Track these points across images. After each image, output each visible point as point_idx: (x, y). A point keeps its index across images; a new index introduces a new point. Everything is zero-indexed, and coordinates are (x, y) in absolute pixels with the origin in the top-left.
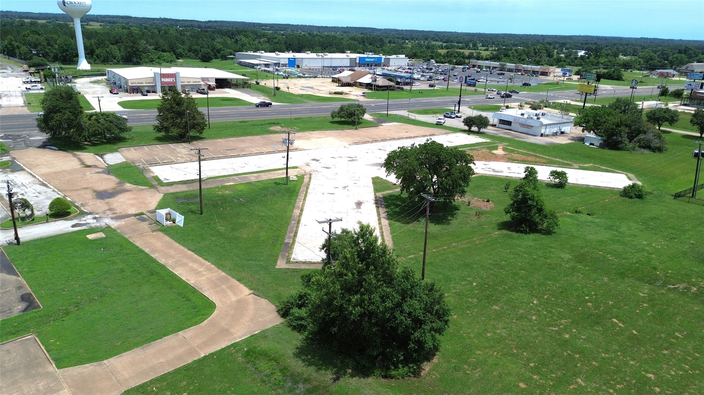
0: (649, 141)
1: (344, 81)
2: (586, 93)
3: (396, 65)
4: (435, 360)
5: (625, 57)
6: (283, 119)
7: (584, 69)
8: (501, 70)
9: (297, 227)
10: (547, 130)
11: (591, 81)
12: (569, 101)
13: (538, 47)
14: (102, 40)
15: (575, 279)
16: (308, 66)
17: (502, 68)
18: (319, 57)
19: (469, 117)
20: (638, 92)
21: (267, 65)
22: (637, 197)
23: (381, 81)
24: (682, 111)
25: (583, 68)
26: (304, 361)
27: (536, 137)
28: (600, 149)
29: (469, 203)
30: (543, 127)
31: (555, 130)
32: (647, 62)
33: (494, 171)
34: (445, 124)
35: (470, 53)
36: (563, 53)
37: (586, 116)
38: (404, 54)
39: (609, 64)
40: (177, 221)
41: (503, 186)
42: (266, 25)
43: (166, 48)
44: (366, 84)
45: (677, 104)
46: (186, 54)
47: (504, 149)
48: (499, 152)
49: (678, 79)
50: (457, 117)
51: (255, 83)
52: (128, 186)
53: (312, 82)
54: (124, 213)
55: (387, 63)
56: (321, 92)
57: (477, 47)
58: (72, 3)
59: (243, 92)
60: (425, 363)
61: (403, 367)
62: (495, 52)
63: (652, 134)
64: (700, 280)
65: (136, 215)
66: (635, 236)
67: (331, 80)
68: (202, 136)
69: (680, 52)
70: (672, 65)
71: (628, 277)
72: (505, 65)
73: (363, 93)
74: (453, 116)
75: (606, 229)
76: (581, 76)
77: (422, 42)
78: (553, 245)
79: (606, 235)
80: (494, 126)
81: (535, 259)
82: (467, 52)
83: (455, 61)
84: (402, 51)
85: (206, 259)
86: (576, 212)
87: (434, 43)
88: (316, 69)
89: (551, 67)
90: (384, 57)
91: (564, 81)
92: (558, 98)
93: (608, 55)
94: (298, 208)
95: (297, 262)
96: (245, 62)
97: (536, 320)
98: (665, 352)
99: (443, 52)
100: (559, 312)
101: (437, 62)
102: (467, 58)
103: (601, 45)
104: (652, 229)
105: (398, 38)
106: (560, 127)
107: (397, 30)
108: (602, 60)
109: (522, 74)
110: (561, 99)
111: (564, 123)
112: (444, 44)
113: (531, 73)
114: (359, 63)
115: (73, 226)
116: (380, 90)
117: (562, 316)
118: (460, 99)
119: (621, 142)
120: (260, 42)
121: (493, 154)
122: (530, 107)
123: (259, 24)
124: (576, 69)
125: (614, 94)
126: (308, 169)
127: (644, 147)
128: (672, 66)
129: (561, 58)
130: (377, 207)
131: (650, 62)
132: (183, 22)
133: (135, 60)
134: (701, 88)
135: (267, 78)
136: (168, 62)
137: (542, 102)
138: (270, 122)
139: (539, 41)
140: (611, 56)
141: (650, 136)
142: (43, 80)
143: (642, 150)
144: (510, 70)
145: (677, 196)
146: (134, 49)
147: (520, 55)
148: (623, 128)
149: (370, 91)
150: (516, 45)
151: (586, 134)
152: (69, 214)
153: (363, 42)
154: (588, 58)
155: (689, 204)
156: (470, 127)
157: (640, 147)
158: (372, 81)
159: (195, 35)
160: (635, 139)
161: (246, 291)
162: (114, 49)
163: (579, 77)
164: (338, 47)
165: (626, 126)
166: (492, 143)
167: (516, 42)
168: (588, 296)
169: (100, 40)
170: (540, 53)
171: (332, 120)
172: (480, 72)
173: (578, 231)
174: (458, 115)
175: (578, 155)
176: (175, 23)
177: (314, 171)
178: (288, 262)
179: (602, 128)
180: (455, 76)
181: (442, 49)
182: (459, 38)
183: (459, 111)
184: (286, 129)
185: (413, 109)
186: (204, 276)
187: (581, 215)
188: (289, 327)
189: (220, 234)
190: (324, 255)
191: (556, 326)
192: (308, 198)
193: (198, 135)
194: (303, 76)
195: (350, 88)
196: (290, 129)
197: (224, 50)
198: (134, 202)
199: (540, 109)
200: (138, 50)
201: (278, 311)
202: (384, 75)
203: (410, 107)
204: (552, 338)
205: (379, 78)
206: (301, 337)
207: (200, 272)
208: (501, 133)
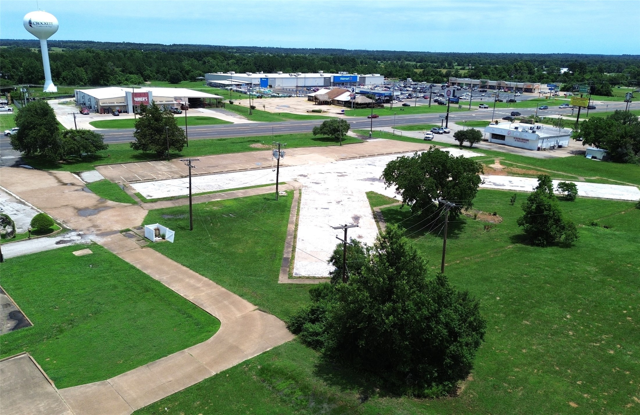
1: (322, 99)
2: (580, 107)
3: (372, 83)
4: (470, 378)
5: (609, 74)
6: (262, 136)
8: (483, 88)
9: (295, 242)
10: (544, 144)
12: (560, 117)
13: (518, 65)
14: (68, 63)
15: (607, 292)
16: (281, 85)
17: (483, 86)
18: (292, 77)
19: (461, 131)
20: (635, 107)
21: (239, 86)
23: (360, 99)
25: (569, 84)
26: (326, 380)
27: (533, 151)
28: (603, 163)
29: (475, 217)
30: (540, 140)
31: (553, 143)
33: (495, 184)
34: (433, 140)
35: (447, 72)
36: (544, 71)
37: (586, 128)
38: (379, 73)
39: (595, 79)
40: (166, 237)
41: (508, 199)
42: (232, 48)
43: (133, 69)
44: (345, 102)
46: (154, 76)
47: (501, 163)
48: (497, 165)
50: (445, 132)
51: (229, 102)
52: (110, 203)
53: (288, 101)
54: (108, 230)
55: (363, 82)
56: (297, 110)
57: (453, 66)
58: (38, 24)
59: (217, 111)
60: (460, 381)
61: (437, 385)
62: (472, 71)
65: (121, 232)
67: (307, 99)
68: (181, 153)
72: (486, 82)
73: (342, 111)
74: (441, 132)
75: (629, 241)
77: (395, 62)
78: (575, 258)
79: (630, 247)
80: (486, 140)
81: (558, 272)
82: (444, 71)
83: (432, 79)
84: (376, 70)
85: (203, 275)
86: (593, 224)
87: (407, 63)
88: (289, 89)
89: (535, 84)
90: (359, 76)
91: (550, 97)
92: (547, 113)
93: (592, 71)
94: (292, 223)
95: (300, 277)
96: (215, 83)
97: (573, 335)
99: (419, 71)
100: (598, 327)
101: (414, 81)
102: (445, 77)
103: (582, 62)
105: (370, 59)
106: (557, 141)
107: (368, 51)
108: (587, 76)
109: (505, 91)
110: (551, 114)
111: (561, 136)
112: (419, 64)
113: (514, 89)
114: (333, 82)
115: (58, 243)
116: (359, 108)
117: (602, 331)
118: (448, 114)
119: (627, 154)
120: (228, 64)
121: (491, 168)
122: (520, 122)
123: (225, 47)
124: (561, 85)
125: (608, 109)
126: (296, 185)
129: (543, 76)
130: (377, 222)
132: (147, 46)
133: (102, 82)
135: (240, 98)
136: (136, 84)
137: (532, 117)
138: (249, 139)
139: (517, 59)
140: (596, 72)
142: (10, 102)
144: (492, 87)
146: (102, 71)
147: (500, 72)
148: (628, 139)
149: (349, 109)
150: (494, 64)
151: (587, 147)
152: (52, 231)
153: (335, 62)
154: (572, 74)
156: (461, 141)
158: (351, 99)
159: (161, 58)
161: (250, 307)
162: (81, 71)
163: (568, 92)
165: (631, 137)
166: (487, 157)
167: (493, 61)
168: (625, 310)
169: (66, 62)
170: (521, 70)
171: (314, 137)
172: (460, 89)
173: (599, 243)
174: (446, 130)
175: (581, 168)
176: (139, 47)
177: (303, 186)
178: (291, 277)
179: (605, 140)
180: (435, 93)
181: (417, 68)
182: (433, 58)
183: (446, 126)
184: (267, 146)
185: (396, 125)
186: (203, 291)
187: (598, 228)
188: (302, 343)
189: (213, 250)
190: (333, 268)
191: (597, 341)
192: (301, 213)
193: (177, 152)
194: (277, 95)
195: (328, 106)
196: (271, 147)
197: (192, 71)
198: (118, 218)
199: (531, 124)
200: (105, 72)
201: (288, 328)
202: (362, 93)
203: (394, 124)
204: (595, 354)
205: (358, 96)
206: (318, 354)
207: (198, 288)
208: (495, 148)
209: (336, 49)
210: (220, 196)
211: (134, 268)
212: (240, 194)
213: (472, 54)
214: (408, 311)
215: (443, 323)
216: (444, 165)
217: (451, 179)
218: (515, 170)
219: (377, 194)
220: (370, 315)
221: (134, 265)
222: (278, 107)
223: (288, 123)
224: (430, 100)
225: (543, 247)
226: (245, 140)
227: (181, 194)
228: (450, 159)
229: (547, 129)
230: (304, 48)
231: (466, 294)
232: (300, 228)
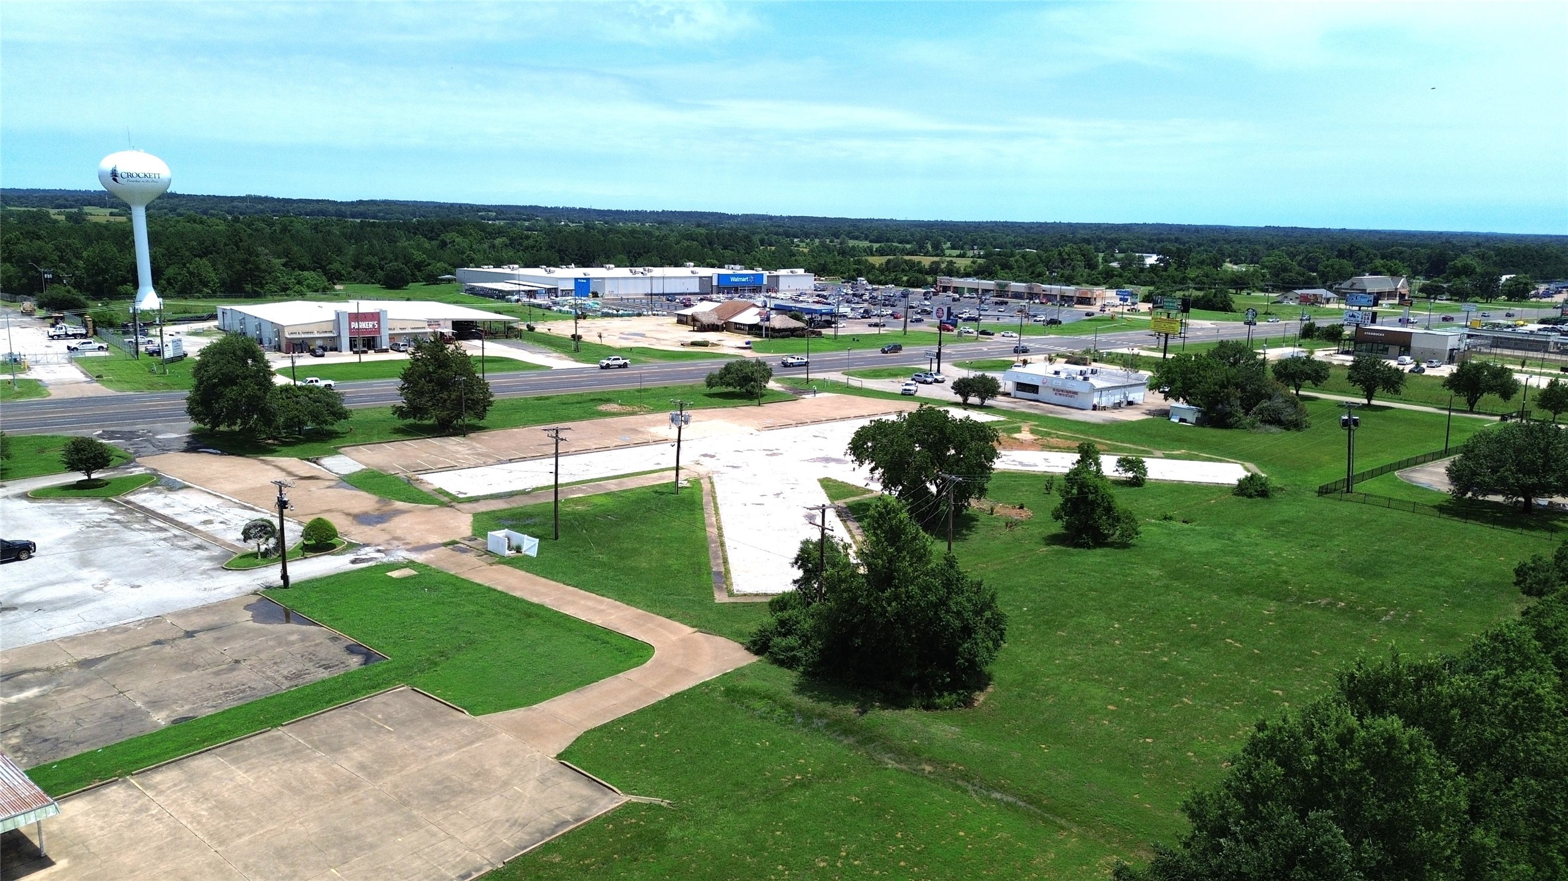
0: (1277, 411)
1: (705, 320)
2: (1167, 335)
3: (791, 288)
4: (990, 689)
5: (1235, 267)
6: (615, 391)
7: (1159, 291)
8: (1000, 296)
9: (724, 551)
10: (1104, 399)
11: (1173, 312)
12: (1136, 351)
13: (1067, 249)
14: (177, 249)
15: (1171, 598)
16: (615, 292)
17: (1002, 292)
18: (637, 275)
19: (964, 379)
20: (1259, 333)
21: (531, 294)
22: (1258, 495)
23: (778, 321)
24: (1340, 362)
25: (1158, 289)
26: (810, 697)
27: (1084, 412)
28: (1197, 428)
29: (992, 511)
30: (1096, 394)
31: (1117, 398)
32: (1277, 276)
33: (1021, 463)
34: (917, 394)
35: (933, 263)
36: (1116, 260)
37: (1168, 372)
38: (802, 267)
39: (1205, 280)
40: (524, 549)
41: (1042, 486)
42: (487, 208)
43: (305, 261)
44: (749, 325)
45: (1332, 352)
46: (350, 273)
47: (1032, 432)
48: (1025, 435)
49: (1335, 306)
50: (936, 381)
51: (525, 328)
52: (399, 505)
53: (636, 324)
54: (422, 543)
55: (773, 285)
56: (662, 342)
57: (943, 251)
58: (132, 176)
59: (510, 345)
60: (977, 693)
61: (950, 694)
62: (980, 261)
63: (1281, 400)
64: (1350, 593)
65: (445, 545)
66: (1257, 545)
67: (675, 320)
68: (481, 423)
69: (1341, 254)
70: (1326, 280)
71: (1248, 594)
72: (1006, 285)
73: (747, 343)
74: (929, 380)
75: (1212, 537)
76: (1155, 302)
77: (828, 241)
78: (1133, 560)
79: (1213, 545)
80: (1007, 394)
81: (1108, 578)
82: (926, 261)
83: (905, 278)
84: (796, 260)
85: (603, 596)
86: (1165, 518)
87: (851, 243)
88: (634, 299)
89: (1096, 288)
90: (766, 273)
91: (1122, 313)
92: (1114, 345)
93: (1202, 262)
94: (711, 525)
95: (745, 595)
96: (483, 289)
97: (1120, 644)
98: (1298, 669)
99: (877, 261)
100: (1152, 635)
101: (870, 282)
102: (927, 273)
103: (1188, 242)
104: (1283, 536)
105: (777, 234)
106: (1125, 394)
107: (771, 218)
108: (1192, 273)
109: (1042, 303)
110: (1122, 346)
111: (1131, 386)
112: (876, 246)
113: (1058, 299)
114: (718, 286)
115: (354, 562)
116: (777, 337)
117: (1154, 639)
118: (940, 349)
119: (1231, 415)
120: (494, 246)
121: (1015, 439)
122: (1066, 362)
123: (472, 206)
124: (1144, 290)
125: (1218, 336)
126: (702, 470)
127: (1271, 423)
128: (1324, 282)
129: (1112, 271)
130: (844, 521)
131: (1283, 275)
132: (300, 204)
133: (248, 287)
134: (1373, 321)
135: (544, 318)
136: (317, 291)
137: (1087, 352)
138: (592, 397)
139: (1065, 236)
140: (1208, 265)
141: (1278, 402)
142: (91, 332)
143: (1268, 427)
144: (1018, 296)
145: (1323, 491)
146: (250, 266)
147: (1033, 265)
148: (1231, 389)
149: (758, 339)
150: (1021, 246)
151: (1172, 403)
152: (333, 546)
153: (710, 243)
154: (1165, 269)
155: (1341, 503)
156: (965, 396)
157: (1264, 422)
158: (762, 320)
159: (352, 233)
160: (1254, 409)
161: (688, 630)
162: (204, 266)
163: (1151, 305)
164: (666, 254)
165: (1237, 386)
166: (1010, 423)
167: (1020, 239)
168: (1191, 616)
169: (172, 249)
170: (1072, 260)
171: (708, 390)
172: (959, 300)
173: (1170, 542)
174: (939, 377)
175: (1160, 437)
176: (284, 206)
177: (714, 472)
178: (731, 594)
179: (1197, 391)
180: (913, 307)
181: (872, 255)
182: (903, 234)
183: (939, 371)
184: (629, 409)
185: (853, 369)
186: (611, 614)
187: (1174, 523)
188: (772, 663)
189: (602, 565)
190: (799, 574)
191: (1150, 649)
192: (721, 511)
193: (475, 421)
194: (615, 312)
195: (718, 333)
196: (637, 409)
197: (429, 264)
198: (428, 527)
199: (1085, 364)
200: (258, 268)
201: (748, 649)
202: (780, 309)
203: (846, 367)
204: (1144, 661)
205: (773, 315)
206: (794, 674)
207: (602, 611)
208: (1022, 407)
209: (705, 213)
210: (580, 490)
211: (495, 590)
212: (613, 486)
213: (979, 223)
214: (912, 597)
215: (953, 612)
216: (942, 431)
217: (953, 452)
218: (1054, 441)
219: (836, 481)
220: (867, 606)
221: (493, 587)
222: (624, 336)
223: (654, 366)
224: (906, 321)
225: (1089, 548)
226: (585, 398)
227: (515, 489)
228: (950, 422)
229: (1110, 374)
230: (639, 210)
231: (980, 584)
232: (726, 532)
